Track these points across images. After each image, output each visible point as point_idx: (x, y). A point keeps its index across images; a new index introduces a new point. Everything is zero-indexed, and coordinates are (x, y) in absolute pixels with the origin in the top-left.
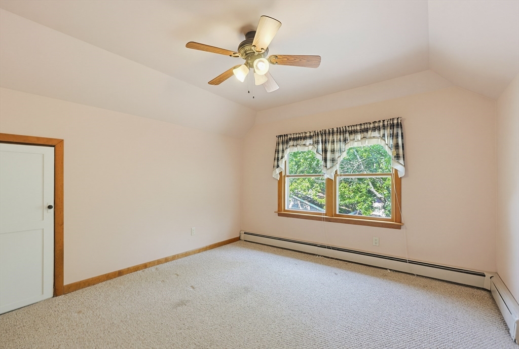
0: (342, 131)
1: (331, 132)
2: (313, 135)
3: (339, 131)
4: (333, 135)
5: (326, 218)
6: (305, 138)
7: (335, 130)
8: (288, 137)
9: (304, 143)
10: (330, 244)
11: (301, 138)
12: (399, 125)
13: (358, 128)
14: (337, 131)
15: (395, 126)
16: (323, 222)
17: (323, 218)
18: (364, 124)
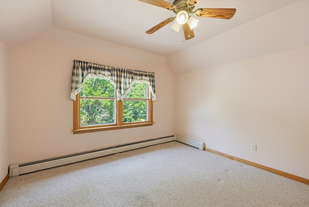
0: (129, 72)
1: (123, 70)
2: (111, 69)
3: (128, 71)
4: (124, 73)
5: (120, 127)
6: (104, 70)
7: (126, 70)
8: (88, 65)
9: (104, 73)
10: (122, 143)
11: (99, 69)
12: (153, 76)
13: (138, 73)
14: (127, 71)
15: (151, 76)
16: (118, 130)
17: (118, 127)
18: (141, 71)
